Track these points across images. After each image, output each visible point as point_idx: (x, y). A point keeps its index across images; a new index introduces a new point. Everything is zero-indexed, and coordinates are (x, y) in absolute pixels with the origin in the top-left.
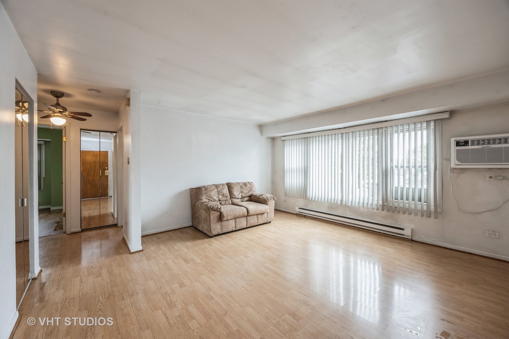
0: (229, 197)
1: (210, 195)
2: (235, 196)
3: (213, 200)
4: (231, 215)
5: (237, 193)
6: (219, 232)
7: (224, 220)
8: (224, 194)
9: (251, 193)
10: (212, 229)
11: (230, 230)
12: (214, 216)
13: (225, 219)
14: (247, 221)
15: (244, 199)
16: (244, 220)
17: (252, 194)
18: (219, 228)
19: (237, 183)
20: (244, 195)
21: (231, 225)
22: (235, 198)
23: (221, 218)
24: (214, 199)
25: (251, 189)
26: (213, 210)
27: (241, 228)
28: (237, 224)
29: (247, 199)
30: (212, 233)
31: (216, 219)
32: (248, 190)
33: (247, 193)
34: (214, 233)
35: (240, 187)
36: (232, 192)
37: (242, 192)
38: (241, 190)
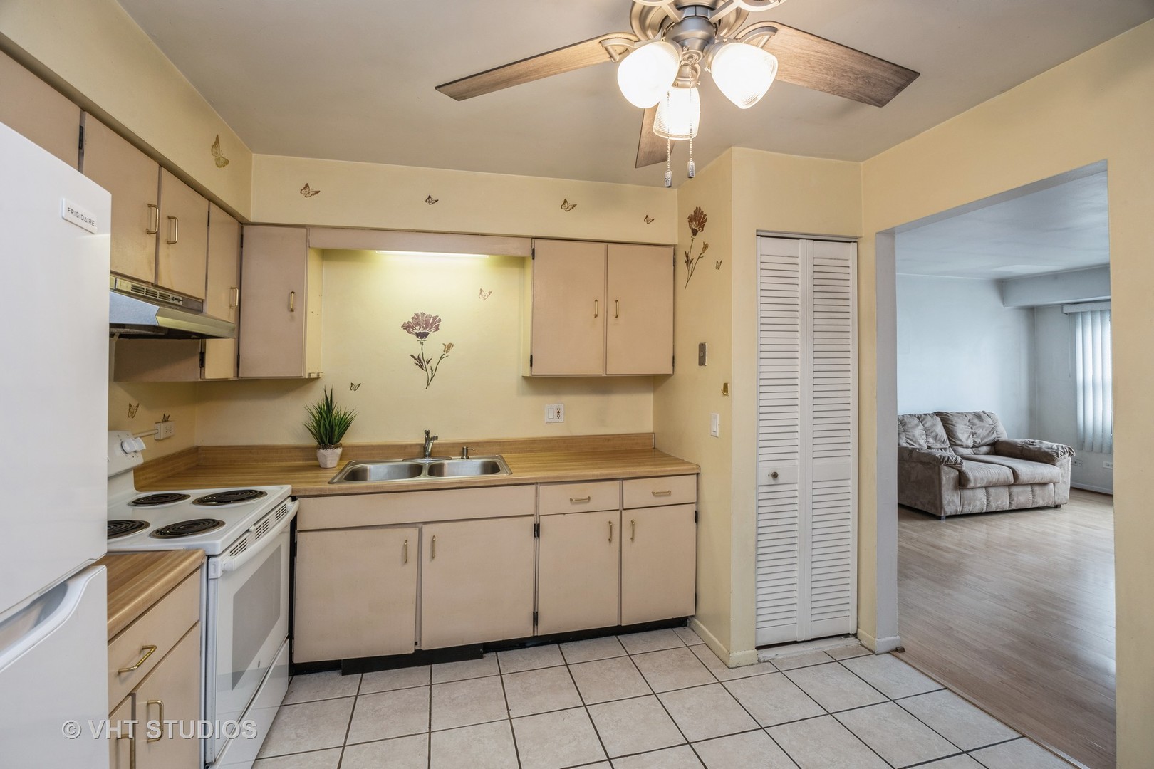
0: (948, 442)
1: (914, 436)
2: (961, 441)
3: (918, 447)
4: (982, 479)
5: (963, 433)
6: (957, 510)
7: (969, 487)
8: (937, 436)
9: (994, 436)
10: (945, 502)
11: (977, 510)
12: (948, 476)
13: (971, 485)
14: (1010, 495)
15: (980, 449)
16: (1004, 492)
17: (998, 441)
18: (958, 502)
19: (959, 413)
20: (978, 440)
21: (978, 500)
22: (962, 446)
23: (962, 482)
24: (920, 445)
25: (993, 430)
26: (948, 466)
27: (998, 510)
28: (991, 499)
29: (985, 449)
30: (945, 512)
31: (952, 483)
32: (988, 431)
33: (985, 437)
34: (949, 509)
35: (968, 423)
36: (952, 432)
37: (973, 434)
38: (972, 428)
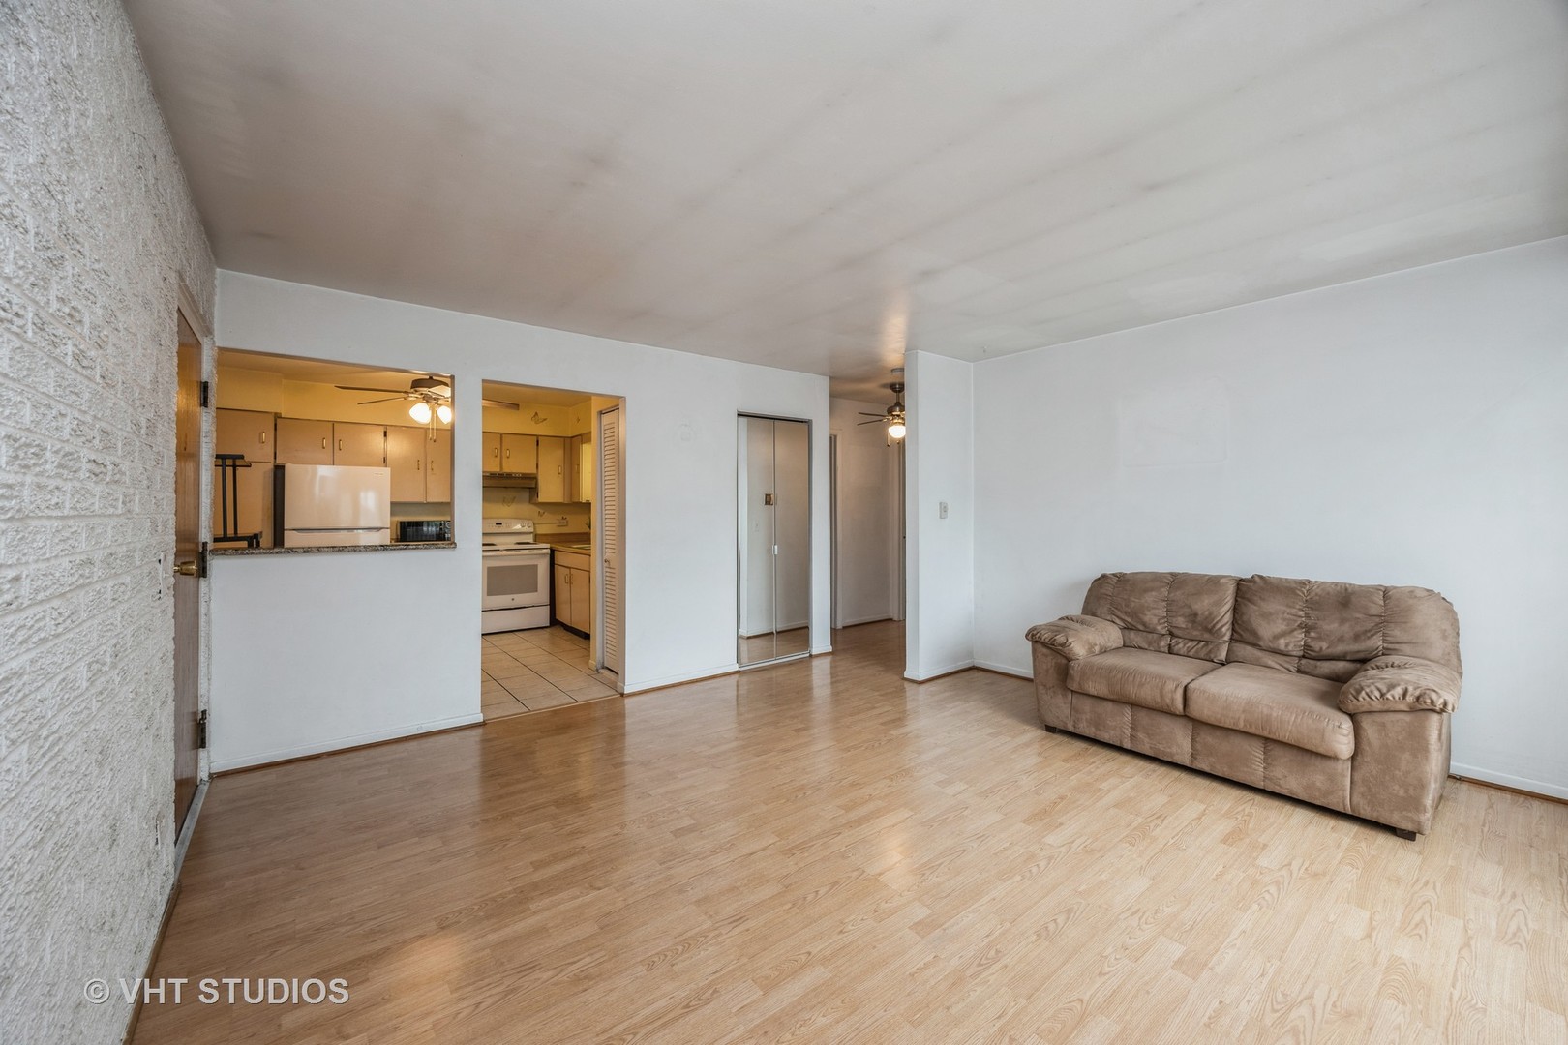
3: (1141, 627)
5: (1274, 624)
24: (1144, 624)
35: (1303, 606)
37: (1307, 629)
38: (1307, 616)
